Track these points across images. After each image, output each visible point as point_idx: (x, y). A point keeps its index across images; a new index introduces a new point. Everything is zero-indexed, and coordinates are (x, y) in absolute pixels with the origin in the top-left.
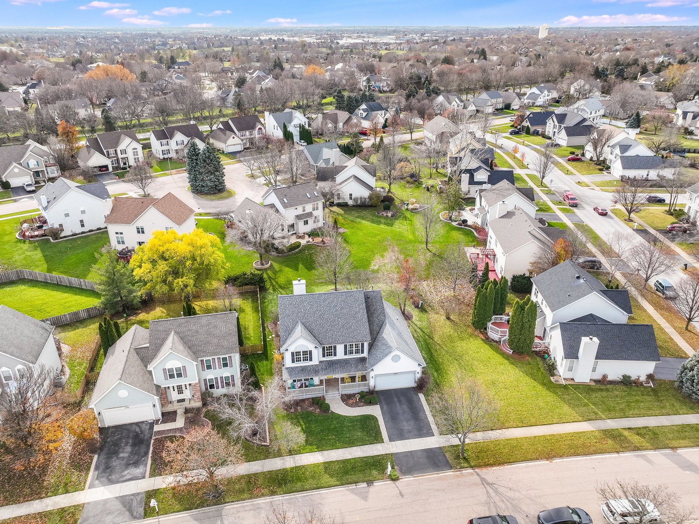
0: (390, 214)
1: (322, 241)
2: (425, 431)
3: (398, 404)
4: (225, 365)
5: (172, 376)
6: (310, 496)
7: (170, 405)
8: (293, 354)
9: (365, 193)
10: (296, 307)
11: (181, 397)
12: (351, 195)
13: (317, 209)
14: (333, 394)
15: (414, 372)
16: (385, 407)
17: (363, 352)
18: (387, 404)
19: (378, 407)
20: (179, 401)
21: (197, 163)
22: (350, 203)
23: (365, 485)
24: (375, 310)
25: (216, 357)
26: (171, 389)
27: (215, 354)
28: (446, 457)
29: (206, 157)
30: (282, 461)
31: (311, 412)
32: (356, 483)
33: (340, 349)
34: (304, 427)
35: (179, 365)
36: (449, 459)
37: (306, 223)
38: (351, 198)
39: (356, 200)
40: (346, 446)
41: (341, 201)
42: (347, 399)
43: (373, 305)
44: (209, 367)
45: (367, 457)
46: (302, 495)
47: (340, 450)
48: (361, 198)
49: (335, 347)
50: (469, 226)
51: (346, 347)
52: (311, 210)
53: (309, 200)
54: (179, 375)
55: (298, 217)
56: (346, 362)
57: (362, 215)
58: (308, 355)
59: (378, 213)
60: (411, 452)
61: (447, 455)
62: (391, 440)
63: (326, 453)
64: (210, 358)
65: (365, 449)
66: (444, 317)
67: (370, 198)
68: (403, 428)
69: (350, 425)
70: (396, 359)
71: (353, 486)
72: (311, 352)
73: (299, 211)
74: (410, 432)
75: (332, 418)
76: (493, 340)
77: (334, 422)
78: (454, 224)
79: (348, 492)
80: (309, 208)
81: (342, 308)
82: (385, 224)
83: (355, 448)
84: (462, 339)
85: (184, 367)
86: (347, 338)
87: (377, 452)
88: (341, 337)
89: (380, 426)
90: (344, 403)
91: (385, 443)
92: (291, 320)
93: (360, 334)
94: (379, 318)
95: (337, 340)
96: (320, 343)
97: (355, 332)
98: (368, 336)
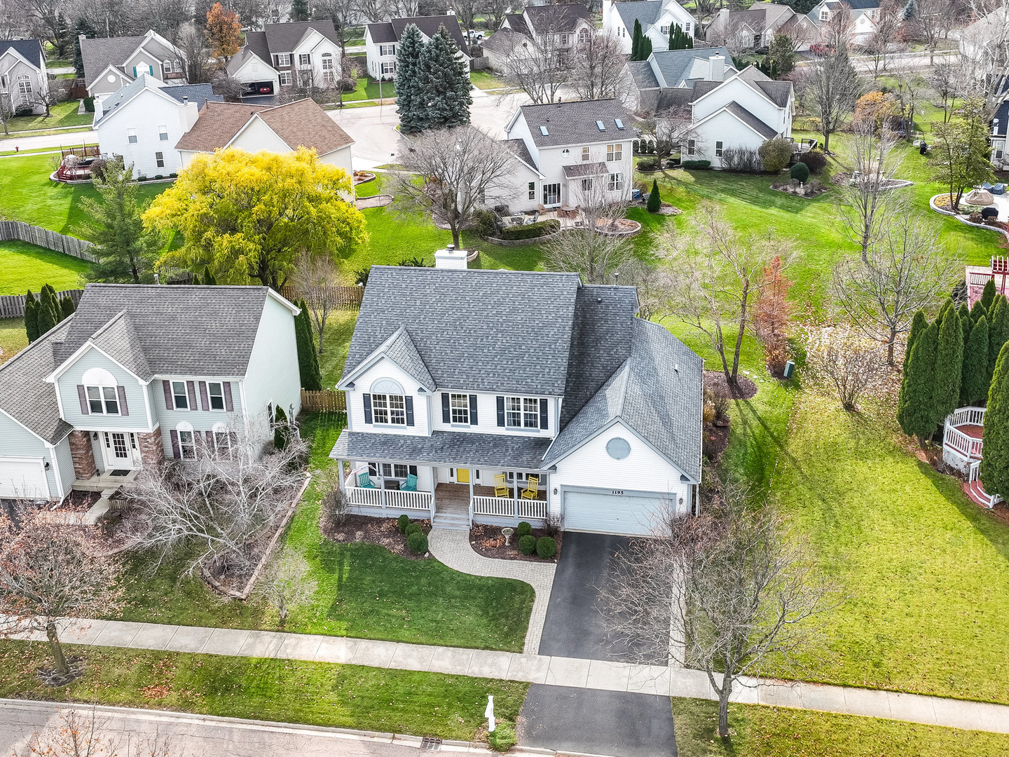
0: (801, 190)
1: (612, 225)
2: (646, 650)
3: (606, 572)
4: (217, 403)
5: (96, 407)
6: (266, 736)
7: (95, 478)
8: (366, 398)
9: (752, 141)
10: (404, 295)
11: (122, 464)
12: (719, 145)
13: (619, 156)
14: (453, 519)
15: (669, 497)
16: (570, 571)
17: (544, 425)
18: (579, 566)
19: (550, 569)
20: (116, 473)
21: (414, 72)
22: (717, 163)
23: (416, 742)
24: (607, 332)
25: (196, 379)
26: (102, 438)
27: (193, 371)
28: (672, 725)
29: (431, 59)
30: (250, 640)
31: (382, 548)
32: (395, 732)
33: (487, 406)
34: (345, 576)
35: (112, 383)
36: (679, 732)
37: (586, 185)
38: (719, 153)
39: (728, 156)
40: (422, 639)
41: (696, 158)
42: (482, 536)
43: (606, 321)
44: (181, 402)
45: (457, 677)
46: (249, 727)
47: (401, 646)
48: (741, 152)
49: (473, 400)
50: (1000, 225)
51: (500, 402)
52: (603, 159)
53: (600, 136)
54: (112, 408)
55: (569, 171)
56: (498, 441)
57: (735, 187)
58: (403, 410)
59: (776, 187)
60: (580, 691)
61: (679, 721)
62: (544, 650)
63: (363, 644)
64: (183, 379)
65: (464, 657)
66: (840, 405)
67: (763, 151)
68: (592, 629)
69: (458, 593)
70: (618, 449)
71: (384, 739)
72: (409, 401)
73: (574, 156)
74: (605, 642)
75: (424, 570)
76: (952, 469)
77: (423, 581)
78: (962, 218)
79: (363, 750)
80: (598, 152)
81: (514, 310)
82: (782, 207)
83: (441, 649)
84: (860, 455)
85: (121, 389)
86: (506, 379)
87: (494, 670)
88: (491, 375)
89: (534, 611)
90: (472, 545)
91: (524, 655)
92: (384, 322)
93: (541, 376)
94: (612, 353)
95: (480, 380)
96: (435, 383)
97: (528, 369)
98: (559, 382)
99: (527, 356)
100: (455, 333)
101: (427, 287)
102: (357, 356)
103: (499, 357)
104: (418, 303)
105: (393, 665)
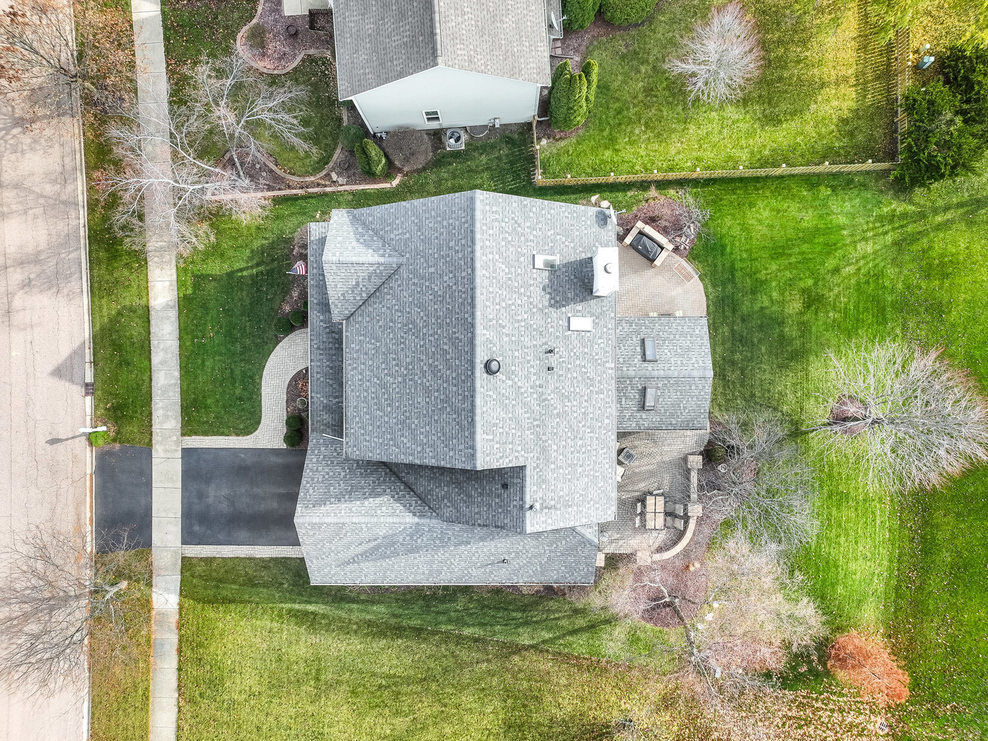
2: (196, 528)
3: (282, 491)
6: (78, 275)
16: (279, 460)
18: (287, 467)
23: (89, 378)
32: (94, 362)
34: (245, 273)
40: (184, 357)
43: (481, 494)
45: (150, 394)
46: (83, 261)
47: (176, 343)
60: (149, 484)
62: (187, 453)
63: (173, 314)
65: (171, 394)
68: (213, 485)
71: (88, 356)
74: (201, 496)
75: (261, 337)
77: (247, 341)
79: (77, 344)
83: (177, 374)
86: (357, 394)
87: (161, 418)
88: (360, 377)
89: (227, 437)
90: (302, 370)
91: (180, 438)
92: (408, 235)
93: (362, 432)
94: (446, 501)
95: (355, 365)
96: (349, 317)
97: (368, 417)
98: (357, 453)
99: (381, 414)
100: (399, 325)
101: (451, 275)
102: (371, 219)
103: (378, 382)
104: (432, 270)
105: (154, 342)
